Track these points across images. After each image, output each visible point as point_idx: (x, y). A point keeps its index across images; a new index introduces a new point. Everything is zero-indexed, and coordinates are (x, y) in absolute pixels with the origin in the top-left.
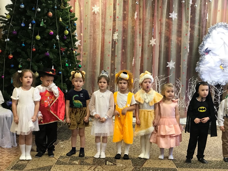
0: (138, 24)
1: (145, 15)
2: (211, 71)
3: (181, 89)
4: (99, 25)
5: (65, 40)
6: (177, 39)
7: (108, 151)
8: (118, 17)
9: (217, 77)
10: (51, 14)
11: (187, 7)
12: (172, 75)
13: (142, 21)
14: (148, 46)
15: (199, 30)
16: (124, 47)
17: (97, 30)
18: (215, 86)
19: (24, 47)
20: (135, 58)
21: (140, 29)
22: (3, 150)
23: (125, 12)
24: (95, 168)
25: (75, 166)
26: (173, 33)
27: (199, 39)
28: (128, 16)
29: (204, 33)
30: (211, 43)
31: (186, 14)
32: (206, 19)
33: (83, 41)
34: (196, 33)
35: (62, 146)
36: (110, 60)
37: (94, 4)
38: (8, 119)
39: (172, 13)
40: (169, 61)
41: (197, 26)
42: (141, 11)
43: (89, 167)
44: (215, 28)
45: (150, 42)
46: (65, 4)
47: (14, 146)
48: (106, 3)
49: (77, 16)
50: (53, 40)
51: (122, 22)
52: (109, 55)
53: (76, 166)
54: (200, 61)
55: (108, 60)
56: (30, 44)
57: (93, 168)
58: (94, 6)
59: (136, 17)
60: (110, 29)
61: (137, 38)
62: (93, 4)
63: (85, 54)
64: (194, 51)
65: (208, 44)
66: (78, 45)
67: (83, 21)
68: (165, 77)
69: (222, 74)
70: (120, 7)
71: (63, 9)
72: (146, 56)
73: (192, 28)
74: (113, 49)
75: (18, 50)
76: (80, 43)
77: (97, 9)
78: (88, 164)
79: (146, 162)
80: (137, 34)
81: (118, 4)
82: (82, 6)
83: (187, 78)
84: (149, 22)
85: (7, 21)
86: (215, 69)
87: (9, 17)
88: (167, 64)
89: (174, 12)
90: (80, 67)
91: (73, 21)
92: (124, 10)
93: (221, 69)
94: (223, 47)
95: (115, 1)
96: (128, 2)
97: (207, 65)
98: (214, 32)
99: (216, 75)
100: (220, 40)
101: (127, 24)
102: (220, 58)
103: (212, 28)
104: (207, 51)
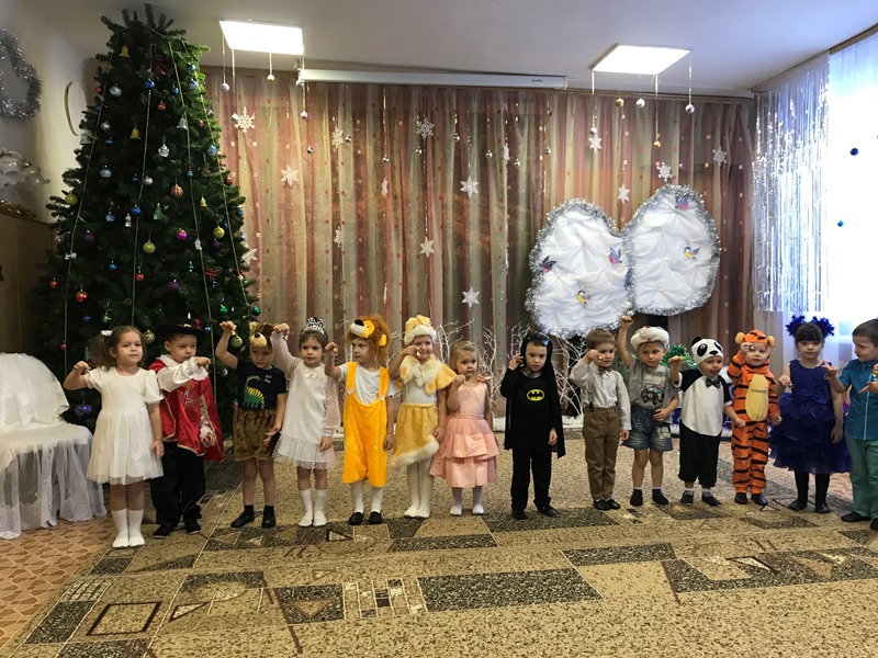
0: (391, 207)
1: (407, 184)
2: (559, 307)
3: (495, 350)
4: (299, 211)
5: (218, 250)
6: (481, 239)
7: (332, 507)
9: (573, 320)
10: (179, 190)
11: (498, 167)
12: (474, 321)
14: (418, 257)
15: (528, 217)
16: (362, 261)
17: (295, 223)
18: (569, 340)
19: (114, 270)
20: (390, 287)
21: (397, 219)
22: (69, 527)
23: (360, 181)
24: (301, 552)
25: (252, 550)
26: (471, 226)
27: (529, 238)
28: (367, 191)
29: (538, 224)
30: (554, 246)
31: (496, 180)
32: (543, 194)
33: (263, 250)
34: (521, 224)
35: (221, 505)
36: (330, 293)
37: (285, 163)
38: (79, 450)
39: (466, 180)
40: (467, 291)
41: (522, 209)
42: (397, 177)
43: (287, 549)
44: (561, 212)
45: (421, 249)
46: (214, 165)
47: (97, 514)
48: (313, 161)
49: (245, 192)
50: (188, 251)
51: (355, 203)
52: (327, 281)
53: (256, 550)
54: (534, 287)
55: (326, 294)
56: (131, 264)
57: (296, 551)
58: (285, 169)
59: (385, 191)
60: (327, 222)
61: (390, 238)
62: (283, 164)
63: (268, 280)
64: (520, 264)
65: (549, 248)
66: (252, 260)
67: (261, 205)
68: (459, 325)
69: (583, 314)
70: (347, 168)
71: (208, 178)
72: (414, 280)
73: (513, 214)
74: (336, 268)
75: (100, 279)
76: (256, 254)
77: (292, 174)
78: (284, 544)
79: (423, 527)
80: (390, 231)
81: (343, 163)
82: (256, 168)
83: (507, 325)
84: (417, 203)
85: (69, 210)
86: (566, 303)
87: (72, 199)
88: (463, 297)
89: (470, 179)
90: (256, 314)
91: (235, 204)
92: (357, 176)
93: (580, 303)
94: (581, 254)
95: (334, 155)
96: (366, 159)
97: (550, 295)
98: (561, 220)
99: (569, 317)
100: (574, 237)
101: (366, 209)
102: (577, 277)
103: (556, 213)
104: (548, 265)
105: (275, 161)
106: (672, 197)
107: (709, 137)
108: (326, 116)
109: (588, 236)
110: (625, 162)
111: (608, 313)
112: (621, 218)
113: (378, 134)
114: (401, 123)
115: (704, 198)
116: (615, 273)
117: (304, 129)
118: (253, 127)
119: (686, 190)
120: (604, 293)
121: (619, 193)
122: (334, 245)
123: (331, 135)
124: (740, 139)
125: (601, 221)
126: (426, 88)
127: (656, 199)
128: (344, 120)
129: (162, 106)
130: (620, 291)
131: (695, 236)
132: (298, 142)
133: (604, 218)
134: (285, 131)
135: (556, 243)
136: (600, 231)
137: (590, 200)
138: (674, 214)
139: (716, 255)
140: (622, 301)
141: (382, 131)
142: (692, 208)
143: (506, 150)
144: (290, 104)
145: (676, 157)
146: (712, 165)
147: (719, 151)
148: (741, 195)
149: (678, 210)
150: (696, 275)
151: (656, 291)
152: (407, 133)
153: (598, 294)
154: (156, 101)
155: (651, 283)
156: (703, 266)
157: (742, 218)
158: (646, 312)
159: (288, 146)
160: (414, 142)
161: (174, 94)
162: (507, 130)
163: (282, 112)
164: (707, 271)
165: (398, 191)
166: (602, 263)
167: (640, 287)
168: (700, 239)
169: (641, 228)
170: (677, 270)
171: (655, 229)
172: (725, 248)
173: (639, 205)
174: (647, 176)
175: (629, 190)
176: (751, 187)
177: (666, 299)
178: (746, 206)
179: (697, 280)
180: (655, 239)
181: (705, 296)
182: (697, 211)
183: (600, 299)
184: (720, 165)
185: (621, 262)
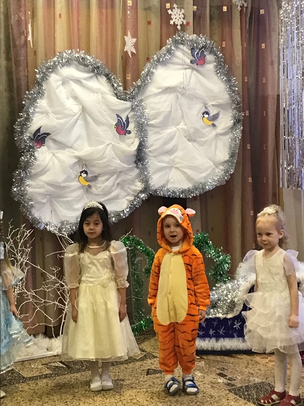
2: (56, 193)
9: (74, 210)
29: (23, 83)
30: (47, 113)
44: (53, 68)
54: (24, 169)
65: (40, 116)
86: (64, 187)
93: (83, 187)
94: (80, 122)
97: (45, 178)
98: (53, 78)
99: (69, 205)
100: (71, 100)
102: (77, 154)
103: (48, 68)
104: (40, 138)
106: (186, 50)
109: (89, 99)
110: (130, 3)
111: (116, 198)
112: (127, 75)
115: (222, 50)
116: (123, 146)
119: (202, 40)
120: (112, 173)
121: (124, 44)
125: (103, 79)
130: (130, 170)
131: (214, 98)
133: (107, 76)
135: (48, 109)
136: (103, 93)
137: (88, 52)
138: (189, 71)
139: (237, 121)
140: (132, 182)
142: (210, 63)
146: (230, 9)
148: (263, 45)
149: (195, 66)
150: (216, 147)
153: (104, 174)
155: (166, 158)
156: (225, 134)
157: (264, 74)
164: (227, 139)
166: (108, 134)
167: (153, 163)
168: (221, 101)
169: (152, 89)
170: (194, 141)
171: (167, 90)
172: (247, 112)
173: (148, 59)
174: (155, 21)
175: (134, 40)
176: (274, 36)
177: (182, 176)
178: (269, 60)
179: (217, 152)
180: (167, 103)
181: (227, 171)
182: (216, 67)
183: (107, 180)
184: (239, 8)
185: (130, 132)
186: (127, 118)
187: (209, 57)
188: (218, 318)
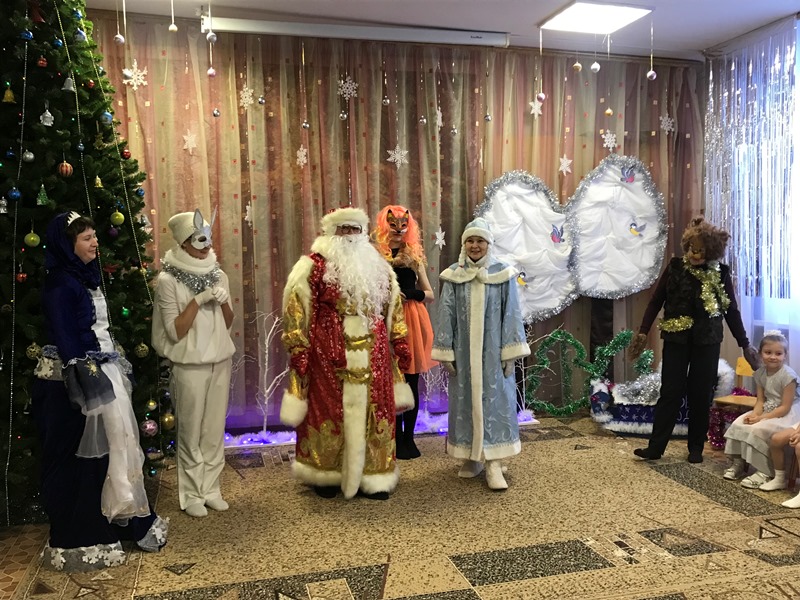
0: (308, 177)
1: (327, 155)
4: (202, 182)
5: (115, 239)
8: (254, 162)
10: (67, 166)
11: (430, 139)
13: (318, 171)
15: (463, 190)
16: (276, 240)
17: (195, 197)
21: (315, 192)
23: (272, 148)
27: (463, 213)
28: (281, 158)
29: (474, 198)
30: (493, 223)
31: (428, 148)
32: (478, 164)
33: (159, 228)
34: (455, 199)
37: (184, 126)
39: (394, 149)
41: (456, 181)
42: (316, 144)
44: (499, 186)
46: (108, 134)
48: (216, 124)
51: (267, 173)
55: (234, 279)
56: (9, 261)
58: (187, 134)
60: (236, 196)
61: (309, 214)
62: (181, 128)
64: (454, 243)
67: (156, 176)
69: (524, 298)
70: (258, 133)
71: (101, 152)
73: (446, 187)
74: (246, 249)
77: (194, 140)
79: (389, 581)
80: (308, 205)
81: (253, 127)
84: (339, 173)
89: (398, 147)
91: (134, 181)
92: (270, 141)
94: (521, 231)
95: (243, 119)
96: (279, 122)
98: (500, 194)
100: (514, 212)
101: (281, 179)
102: (517, 258)
103: (495, 186)
105: (171, 124)
106: (617, 169)
107: (655, 102)
108: (231, 72)
109: (529, 212)
110: (568, 129)
111: (550, 296)
112: (563, 192)
113: (293, 95)
114: (320, 82)
115: (650, 170)
116: (557, 252)
117: (206, 87)
118: (145, 83)
119: (632, 161)
120: (546, 275)
121: (560, 164)
122: (244, 223)
123: (238, 93)
124: (688, 105)
125: (542, 195)
126: (348, 42)
127: (601, 170)
128: (254, 76)
129: (42, 62)
130: (563, 273)
131: (641, 211)
132: (200, 101)
133: (545, 192)
134: (184, 88)
135: (495, 221)
136: (541, 207)
137: (530, 172)
138: (619, 187)
139: (663, 232)
140: (564, 283)
141: (298, 89)
142: (638, 180)
143: (439, 114)
144: (189, 57)
145: (621, 124)
146: (659, 133)
147: (666, 118)
148: (688, 166)
149: (625, 183)
150: (642, 254)
151: (599, 272)
152: (326, 94)
153: (540, 276)
154: (34, 55)
155: (595, 263)
156: (648, 244)
157: (689, 191)
158: (590, 295)
159: (187, 107)
160: (335, 105)
161: (56, 47)
162: (438, 92)
163: (179, 65)
164: (653, 248)
165: (317, 161)
166: (544, 242)
167: (583, 267)
168: (648, 214)
169: (585, 203)
170: (622, 249)
171: (599, 204)
172: (672, 224)
173: (582, 178)
174: (590, 145)
175: (570, 161)
176: (699, 157)
177: (610, 280)
178: (694, 178)
179: (644, 259)
180: (599, 215)
181: (652, 277)
182: (644, 184)
183: (542, 281)
184: (667, 133)
185: (564, 241)
186: (562, 228)
187: (638, 176)
188: (641, 405)
